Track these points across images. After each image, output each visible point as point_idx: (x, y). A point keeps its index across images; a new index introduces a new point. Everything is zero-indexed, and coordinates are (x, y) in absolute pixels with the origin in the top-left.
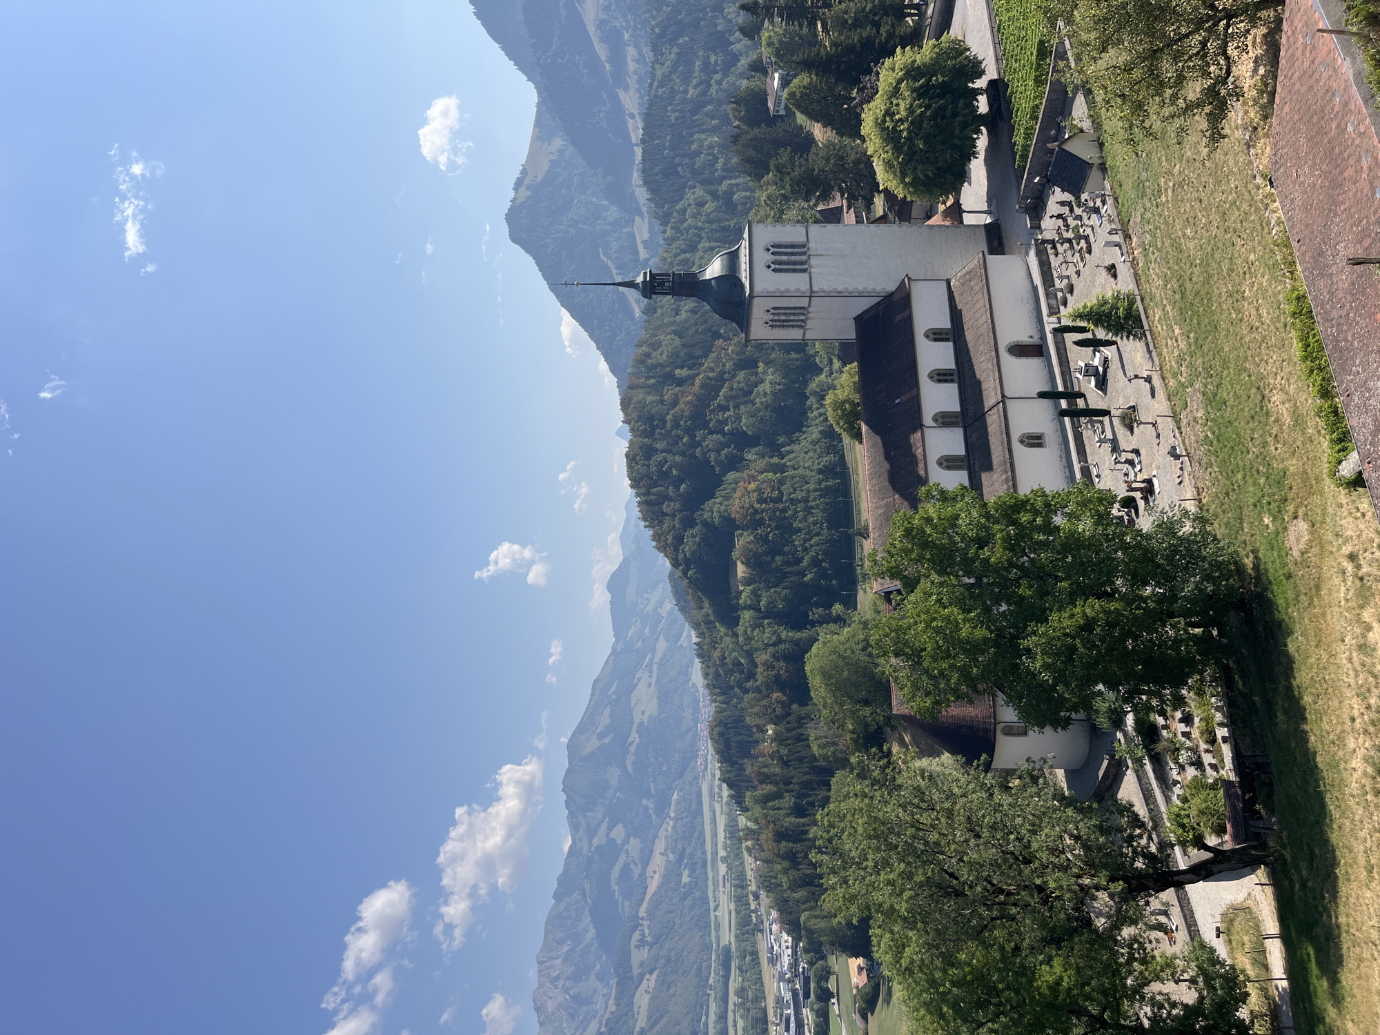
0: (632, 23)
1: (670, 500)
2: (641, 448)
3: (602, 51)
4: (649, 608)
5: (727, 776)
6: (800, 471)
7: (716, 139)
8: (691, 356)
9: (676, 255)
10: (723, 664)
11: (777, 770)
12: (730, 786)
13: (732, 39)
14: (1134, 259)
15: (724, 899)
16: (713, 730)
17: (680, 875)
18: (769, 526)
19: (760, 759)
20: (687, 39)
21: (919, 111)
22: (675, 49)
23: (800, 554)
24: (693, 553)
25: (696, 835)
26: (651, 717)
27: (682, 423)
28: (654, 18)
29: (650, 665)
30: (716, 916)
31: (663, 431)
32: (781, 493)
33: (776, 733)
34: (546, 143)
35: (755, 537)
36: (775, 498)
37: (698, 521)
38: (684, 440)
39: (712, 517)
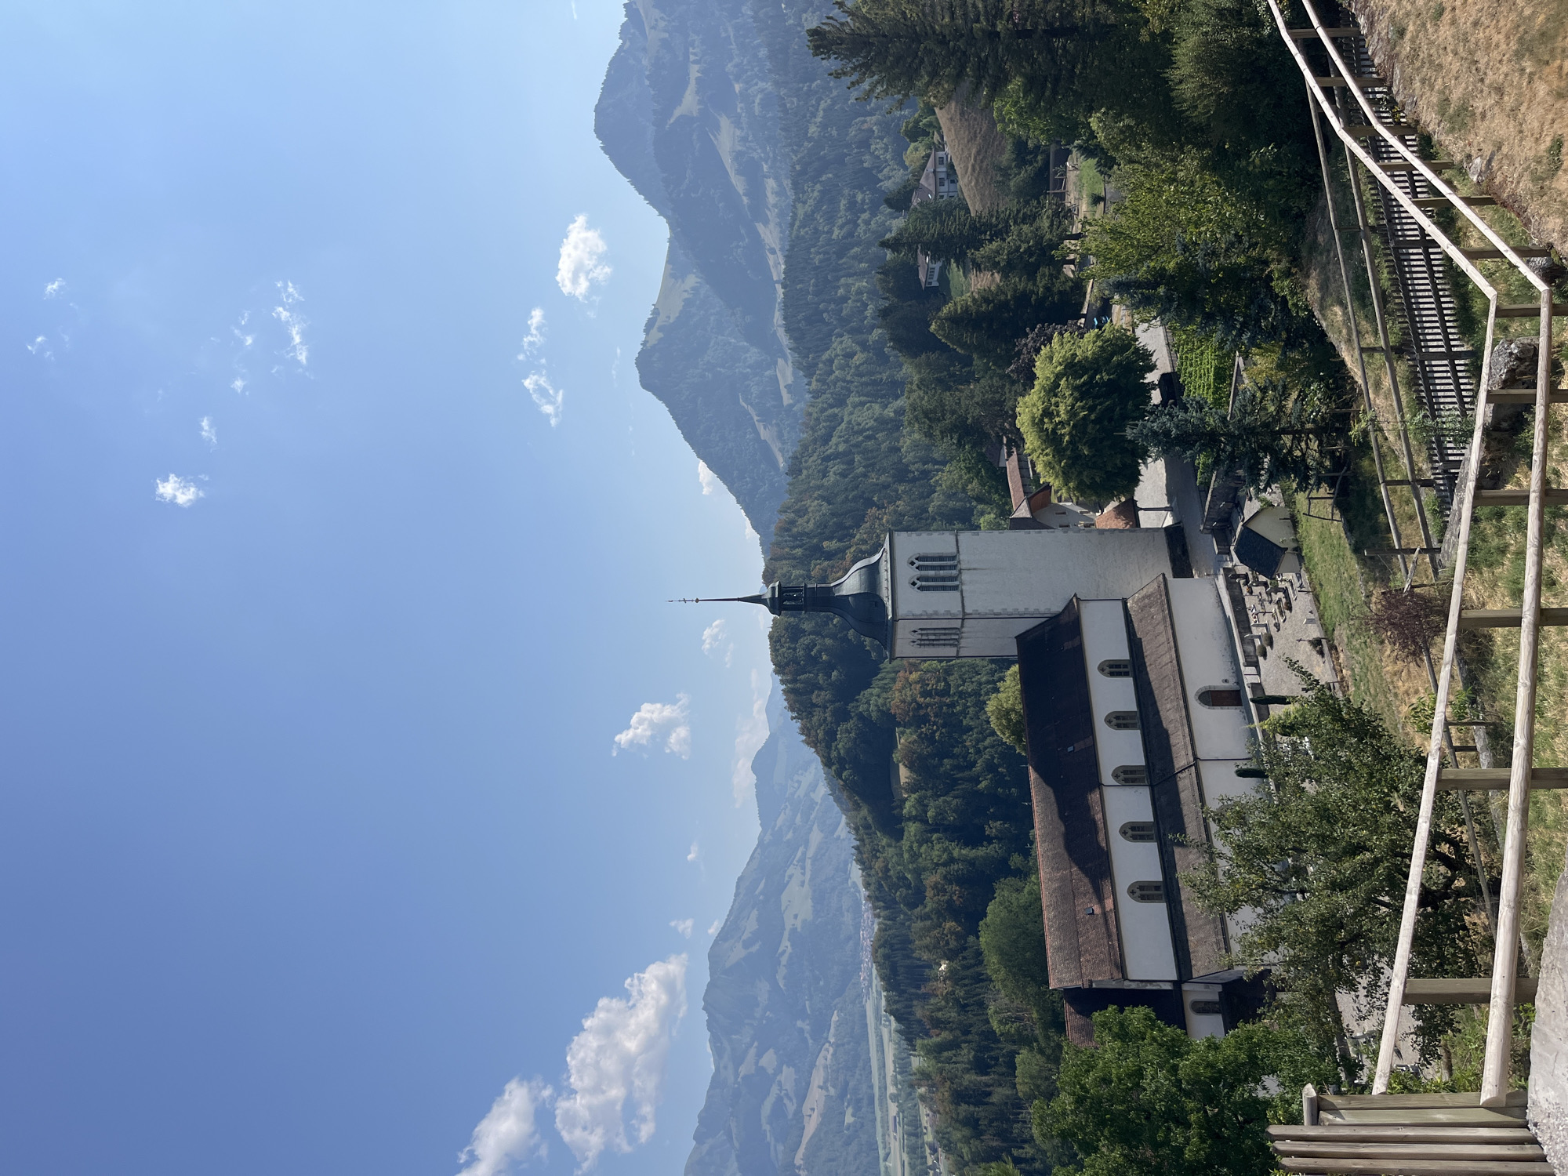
0: (771, 155)
1: (821, 689)
2: (786, 629)
3: (739, 183)
4: (801, 792)
5: (895, 1007)
7: (864, 284)
8: (840, 526)
9: (823, 410)
10: (886, 877)
11: (953, 1015)
12: (898, 1019)
13: (880, 176)
14: (1343, 678)
15: (895, 1146)
16: (877, 951)
17: (843, 1114)
18: (935, 723)
19: (932, 1001)
20: (830, 175)
21: (1082, 414)
22: (818, 187)
23: (972, 757)
24: (848, 751)
25: (861, 1064)
26: (804, 921)
28: (795, 152)
29: (803, 860)
30: (886, 1168)
32: (948, 685)
33: (950, 969)
34: (680, 281)
35: (919, 736)
36: (941, 691)
37: (853, 714)
38: (835, 621)
39: (868, 710)
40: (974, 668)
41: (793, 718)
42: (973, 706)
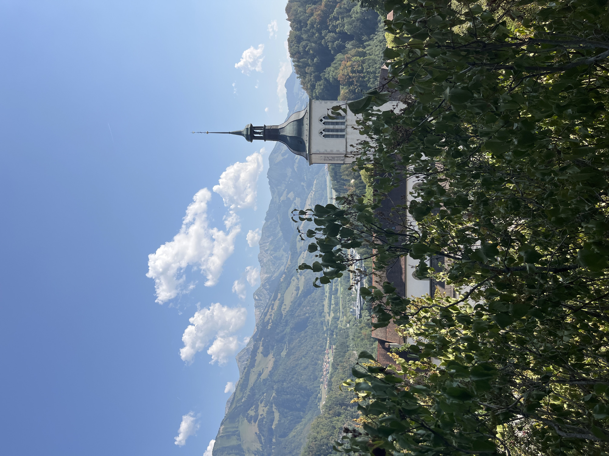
1: (309, 66)
2: (295, 37)
5: (335, 187)
6: (373, 57)
18: (356, 85)
24: (320, 93)
25: (324, 198)
27: (315, 26)
31: (306, 29)
32: (363, 68)
35: (349, 91)
36: (360, 70)
37: (322, 78)
38: (316, 35)
39: (329, 77)
40: (374, 61)
41: (298, 78)
42: (372, 78)
